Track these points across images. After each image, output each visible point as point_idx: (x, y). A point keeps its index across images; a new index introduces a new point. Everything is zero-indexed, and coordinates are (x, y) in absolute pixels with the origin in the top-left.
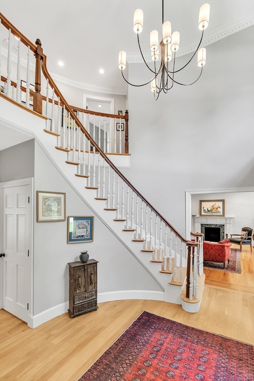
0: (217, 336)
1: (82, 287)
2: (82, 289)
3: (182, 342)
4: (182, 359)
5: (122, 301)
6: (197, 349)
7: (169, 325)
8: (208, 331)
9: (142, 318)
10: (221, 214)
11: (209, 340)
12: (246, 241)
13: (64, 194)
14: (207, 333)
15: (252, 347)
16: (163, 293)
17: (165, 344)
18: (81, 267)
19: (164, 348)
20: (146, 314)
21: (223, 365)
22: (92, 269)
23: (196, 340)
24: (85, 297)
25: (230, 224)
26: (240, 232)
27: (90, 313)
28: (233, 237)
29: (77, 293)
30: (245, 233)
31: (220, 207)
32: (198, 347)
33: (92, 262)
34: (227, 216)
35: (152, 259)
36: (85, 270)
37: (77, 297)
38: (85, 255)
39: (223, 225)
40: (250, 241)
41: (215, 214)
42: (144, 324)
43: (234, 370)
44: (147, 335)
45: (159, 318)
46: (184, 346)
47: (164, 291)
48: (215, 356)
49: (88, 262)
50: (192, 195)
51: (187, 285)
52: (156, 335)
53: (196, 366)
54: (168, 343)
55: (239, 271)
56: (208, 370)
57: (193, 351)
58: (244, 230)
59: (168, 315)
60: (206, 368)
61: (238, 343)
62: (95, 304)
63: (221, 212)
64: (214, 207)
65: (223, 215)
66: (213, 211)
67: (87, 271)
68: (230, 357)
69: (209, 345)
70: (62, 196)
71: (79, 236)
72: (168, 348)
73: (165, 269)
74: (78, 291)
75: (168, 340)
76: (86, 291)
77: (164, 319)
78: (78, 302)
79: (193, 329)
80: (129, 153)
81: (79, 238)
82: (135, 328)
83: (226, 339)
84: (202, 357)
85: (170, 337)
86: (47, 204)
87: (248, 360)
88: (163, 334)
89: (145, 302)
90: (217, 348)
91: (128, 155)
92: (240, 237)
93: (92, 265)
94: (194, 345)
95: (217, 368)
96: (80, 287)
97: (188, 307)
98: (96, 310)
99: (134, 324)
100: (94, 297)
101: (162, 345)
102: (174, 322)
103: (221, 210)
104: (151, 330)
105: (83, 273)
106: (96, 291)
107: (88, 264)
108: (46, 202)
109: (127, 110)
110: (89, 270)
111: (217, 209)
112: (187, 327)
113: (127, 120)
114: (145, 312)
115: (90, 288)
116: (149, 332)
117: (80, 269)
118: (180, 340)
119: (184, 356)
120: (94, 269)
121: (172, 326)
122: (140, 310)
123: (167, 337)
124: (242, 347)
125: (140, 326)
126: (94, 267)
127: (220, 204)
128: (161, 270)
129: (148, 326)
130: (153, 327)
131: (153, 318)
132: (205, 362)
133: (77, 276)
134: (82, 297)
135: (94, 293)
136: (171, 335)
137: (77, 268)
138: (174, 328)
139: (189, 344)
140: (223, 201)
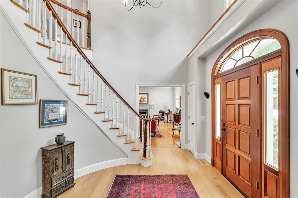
0: (169, 175)
1: (60, 168)
2: (60, 170)
3: (151, 186)
4: (156, 196)
5: (94, 173)
6: (161, 187)
7: (138, 178)
8: (163, 174)
9: (117, 180)
10: (146, 103)
11: (165, 179)
12: (162, 119)
13: (36, 76)
14: (162, 175)
15: (187, 175)
16: (127, 158)
17: (142, 191)
18: (59, 149)
19: (142, 194)
20: (118, 176)
21: (178, 190)
22: (69, 149)
23: (158, 182)
24: (63, 177)
25: (151, 109)
26: (158, 114)
27: (68, 191)
28: (154, 117)
29: (54, 176)
30: (161, 114)
31: (145, 98)
32: (162, 185)
33: (69, 143)
34: (150, 104)
35: (118, 134)
36: (62, 151)
37: (55, 179)
38: (61, 137)
39: (148, 110)
40: (163, 119)
41: (143, 103)
42: (120, 184)
43: (184, 190)
44: (127, 190)
45: (129, 176)
46: (154, 188)
47: (127, 157)
48: (173, 187)
49: (65, 144)
50: (140, 87)
51: (144, 149)
52: (133, 188)
53: (166, 196)
54: (143, 190)
55: (163, 137)
56: (172, 196)
57: (160, 189)
58: (160, 112)
59: (134, 172)
60: (171, 195)
61: (180, 175)
62: (72, 182)
63: (147, 101)
64: (142, 98)
65: (148, 103)
66: (141, 101)
67: (65, 152)
68: (180, 184)
69: (167, 182)
70: (33, 78)
71: (53, 120)
72: (144, 193)
73: (128, 140)
74: (55, 173)
75: (142, 188)
76: (63, 171)
77: (133, 176)
78: (55, 184)
79: (154, 176)
80: (92, 48)
81: (53, 122)
82: (115, 189)
83: (174, 175)
84: (166, 190)
85: (143, 185)
86: (15, 85)
87: (188, 182)
88: (137, 185)
89: (114, 168)
90: (172, 182)
91: (91, 50)
92: (158, 117)
93: (69, 146)
94: (159, 185)
95: (176, 192)
96: (58, 169)
97: (146, 164)
98: (73, 186)
99: (114, 186)
100: (71, 175)
101: (139, 192)
102: (141, 176)
103: (146, 100)
104: (127, 186)
105: (61, 155)
106: (73, 169)
107: (66, 146)
108: (14, 82)
109: (89, 11)
110: (66, 151)
111: (144, 99)
112: (150, 176)
113: (89, 20)
114: (117, 176)
115: (68, 167)
116: (127, 188)
117: (57, 151)
118: (149, 186)
119: (156, 194)
120: (71, 149)
121: (140, 179)
122: (113, 175)
123: (141, 187)
124: (182, 177)
125: (118, 186)
126: (71, 147)
127: (146, 96)
128: (125, 142)
129: (125, 184)
130: (128, 184)
131: (125, 178)
132: (169, 192)
133: (54, 159)
134: (59, 178)
135: (71, 171)
136: (142, 185)
137: (54, 151)
138: (142, 179)
139: (155, 185)
140: (147, 94)
